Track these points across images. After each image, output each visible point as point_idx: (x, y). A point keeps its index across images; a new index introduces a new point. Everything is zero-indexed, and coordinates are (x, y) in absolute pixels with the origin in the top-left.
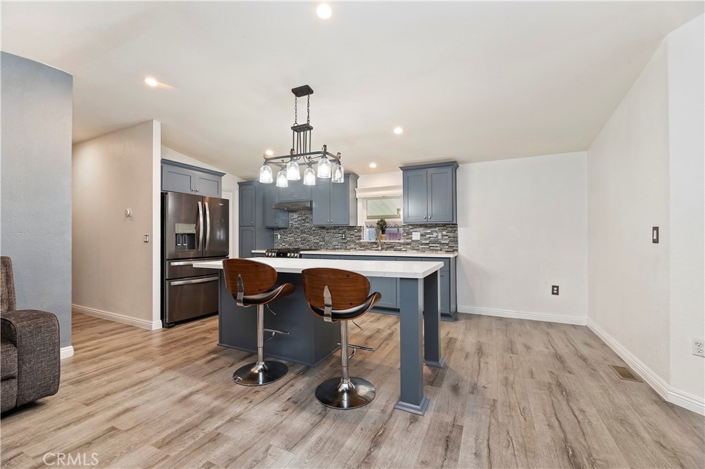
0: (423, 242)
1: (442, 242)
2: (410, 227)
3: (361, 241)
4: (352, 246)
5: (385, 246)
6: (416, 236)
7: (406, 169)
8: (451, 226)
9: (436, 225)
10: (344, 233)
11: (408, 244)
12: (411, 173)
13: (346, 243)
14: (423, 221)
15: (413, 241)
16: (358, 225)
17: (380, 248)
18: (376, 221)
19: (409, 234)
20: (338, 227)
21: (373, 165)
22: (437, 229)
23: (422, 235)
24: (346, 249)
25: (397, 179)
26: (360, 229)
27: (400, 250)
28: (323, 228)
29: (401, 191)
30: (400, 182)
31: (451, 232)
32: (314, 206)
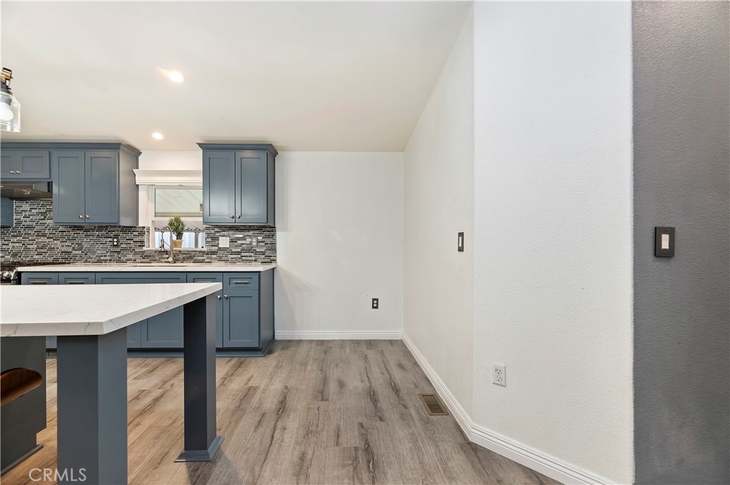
0: (234, 250)
1: (258, 250)
2: (217, 230)
3: (144, 248)
4: (130, 256)
5: (181, 257)
6: (224, 242)
8: (267, 229)
9: (249, 228)
10: (116, 236)
11: (213, 253)
12: (214, 154)
13: (118, 252)
14: (231, 222)
15: (220, 249)
16: (140, 225)
17: (170, 259)
18: (167, 220)
19: (215, 239)
20: (107, 227)
21: (158, 136)
22: (251, 233)
23: (232, 241)
24: (119, 261)
25: (195, 162)
26: (142, 232)
27: (202, 262)
28: (77, 228)
29: (199, 180)
31: (268, 237)
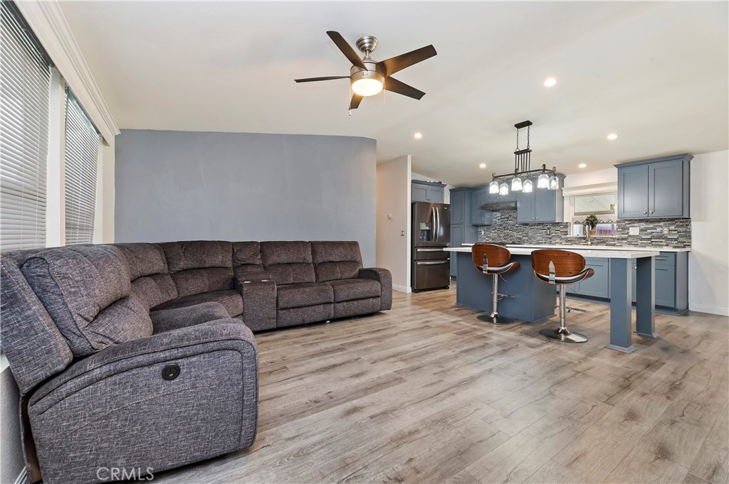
0: (643, 237)
1: (669, 237)
2: (627, 222)
3: (568, 236)
4: (558, 241)
5: (595, 241)
6: (634, 231)
7: (622, 167)
8: (682, 221)
9: (661, 220)
10: (549, 229)
11: (623, 239)
12: (627, 170)
13: (550, 238)
14: (645, 217)
15: (630, 236)
16: (565, 221)
17: (589, 243)
18: (585, 217)
19: (625, 229)
20: (543, 224)
21: (582, 166)
22: (662, 224)
23: (641, 230)
24: (550, 243)
25: (613, 175)
26: (567, 225)
27: (614, 245)
28: (527, 224)
29: (615, 188)
30: (615, 178)
31: (682, 226)
32: (518, 205)
